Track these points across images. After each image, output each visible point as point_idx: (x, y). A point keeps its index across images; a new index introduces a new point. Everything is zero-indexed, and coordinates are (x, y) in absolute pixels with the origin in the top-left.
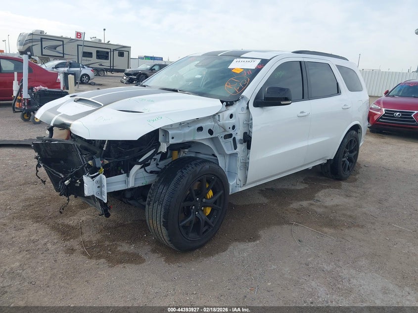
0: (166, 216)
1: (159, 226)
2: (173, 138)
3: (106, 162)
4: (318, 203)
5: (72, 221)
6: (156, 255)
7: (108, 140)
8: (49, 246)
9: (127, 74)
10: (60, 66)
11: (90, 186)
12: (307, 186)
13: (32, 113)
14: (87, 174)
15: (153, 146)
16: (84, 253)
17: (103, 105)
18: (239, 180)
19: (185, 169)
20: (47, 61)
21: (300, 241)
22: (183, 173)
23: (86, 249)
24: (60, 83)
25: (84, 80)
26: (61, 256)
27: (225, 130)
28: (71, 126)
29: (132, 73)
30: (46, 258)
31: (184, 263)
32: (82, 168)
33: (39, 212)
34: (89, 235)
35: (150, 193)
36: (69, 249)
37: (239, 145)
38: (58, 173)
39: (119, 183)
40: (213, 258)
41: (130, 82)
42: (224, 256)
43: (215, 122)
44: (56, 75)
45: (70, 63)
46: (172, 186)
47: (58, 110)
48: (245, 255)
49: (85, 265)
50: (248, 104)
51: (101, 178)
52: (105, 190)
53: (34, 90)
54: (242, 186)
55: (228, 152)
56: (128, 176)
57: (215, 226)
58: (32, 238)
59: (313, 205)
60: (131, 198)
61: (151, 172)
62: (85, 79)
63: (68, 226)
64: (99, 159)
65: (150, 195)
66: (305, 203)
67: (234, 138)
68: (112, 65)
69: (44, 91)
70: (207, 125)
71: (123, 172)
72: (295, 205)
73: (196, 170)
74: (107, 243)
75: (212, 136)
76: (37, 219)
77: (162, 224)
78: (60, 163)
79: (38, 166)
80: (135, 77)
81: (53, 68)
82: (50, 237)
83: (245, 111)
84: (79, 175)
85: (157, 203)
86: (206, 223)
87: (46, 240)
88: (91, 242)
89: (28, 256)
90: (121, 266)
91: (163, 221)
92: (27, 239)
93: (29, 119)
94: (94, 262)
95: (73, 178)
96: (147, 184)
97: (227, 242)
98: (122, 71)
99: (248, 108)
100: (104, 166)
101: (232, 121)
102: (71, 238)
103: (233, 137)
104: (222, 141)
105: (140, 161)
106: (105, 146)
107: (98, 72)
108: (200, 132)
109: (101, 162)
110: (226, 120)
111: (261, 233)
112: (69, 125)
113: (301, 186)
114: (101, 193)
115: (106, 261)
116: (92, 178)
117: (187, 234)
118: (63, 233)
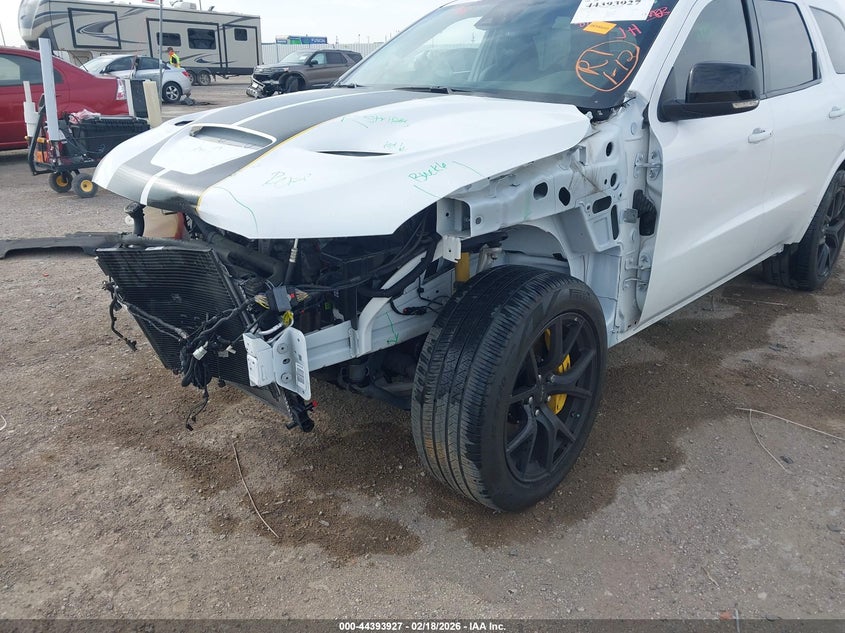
0: (475, 431)
1: (453, 457)
2: (478, 221)
3: (303, 295)
4: (784, 354)
5: (211, 436)
6: (442, 521)
7: (299, 240)
8: (170, 511)
9: (260, 78)
10: (116, 66)
11: (261, 360)
12: (737, 310)
13: (73, 174)
14: (253, 330)
15: (421, 245)
16: (260, 529)
17: (274, 140)
18: (621, 316)
19: (512, 304)
20: (88, 58)
21: (786, 460)
22: (508, 314)
23: (264, 516)
24: (125, 102)
25: (169, 96)
26: (206, 538)
27: (596, 189)
28: (200, 203)
29: (270, 74)
30: (168, 549)
31: (521, 543)
32: (238, 315)
33: (128, 417)
34: (259, 474)
35: (421, 370)
36: (220, 519)
37: (623, 226)
38: (171, 327)
39: (333, 345)
40: (590, 525)
41: (268, 92)
42: (612, 516)
43: (574, 167)
44: (114, 83)
45: (138, 60)
46: (484, 352)
47: (155, 161)
48: (666, 508)
49: (271, 563)
50: (645, 113)
51: (290, 337)
52: (304, 368)
53: (72, 120)
54: (626, 327)
55: (600, 247)
56: (355, 326)
57: (578, 440)
58: (125, 491)
59: (772, 357)
60: (366, 382)
61: (408, 311)
62: (172, 93)
63: (205, 452)
64: (284, 289)
65: (423, 377)
66: (753, 355)
67: (615, 207)
68: (224, 61)
69: (94, 121)
70: (556, 178)
71: (341, 317)
72: (732, 361)
73: (540, 307)
74: (312, 495)
75: (569, 207)
76: (128, 436)
77: (463, 451)
78: (171, 299)
79: (115, 306)
80: (277, 82)
81: (102, 72)
82: (166, 486)
83: (639, 133)
84: (231, 333)
85: (445, 398)
86: (560, 435)
87: (159, 496)
88: (270, 493)
89: (122, 546)
90: (362, 561)
91: (467, 446)
92: (111, 497)
93: (70, 186)
94: (290, 553)
95: (216, 340)
96: (399, 341)
97: (609, 476)
98: (248, 71)
99: (646, 124)
100: (296, 307)
101: (612, 161)
102: (219, 487)
103: (612, 205)
104: (588, 216)
105: (387, 286)
106: (294, 252)
107: (196, 75)
108: (541, 199)
109: (289, 297)
110: (597, 162)
111: (680, 442)
112: (194, 201)
113: (726, 313)
114: (294, 376)
115: (321, 550)
116: (266, 338)
117: (520, 467)
118: (197, 472)
